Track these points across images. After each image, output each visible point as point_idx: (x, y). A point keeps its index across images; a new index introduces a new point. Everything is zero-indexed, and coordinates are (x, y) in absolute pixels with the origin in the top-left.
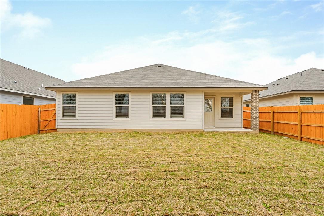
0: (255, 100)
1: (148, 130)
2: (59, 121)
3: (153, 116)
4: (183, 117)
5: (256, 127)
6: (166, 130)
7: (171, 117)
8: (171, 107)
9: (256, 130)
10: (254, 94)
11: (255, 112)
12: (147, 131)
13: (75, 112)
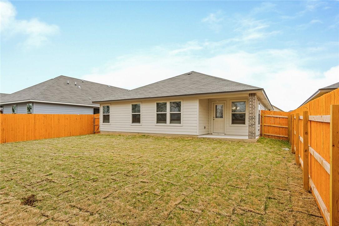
0: (251, 104)
1: (154, 134)
2: (101, 125)
3: (157, 122)
4: (180, 123)
5: (252, 135)
6: (166, 135)
7: (171, 123)
8: (171, 114)
9: (252, 138)
10: (250, 98)
11: (251, 118)
12: (152, 135)
13: (109, 119)
